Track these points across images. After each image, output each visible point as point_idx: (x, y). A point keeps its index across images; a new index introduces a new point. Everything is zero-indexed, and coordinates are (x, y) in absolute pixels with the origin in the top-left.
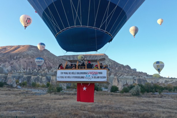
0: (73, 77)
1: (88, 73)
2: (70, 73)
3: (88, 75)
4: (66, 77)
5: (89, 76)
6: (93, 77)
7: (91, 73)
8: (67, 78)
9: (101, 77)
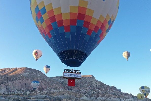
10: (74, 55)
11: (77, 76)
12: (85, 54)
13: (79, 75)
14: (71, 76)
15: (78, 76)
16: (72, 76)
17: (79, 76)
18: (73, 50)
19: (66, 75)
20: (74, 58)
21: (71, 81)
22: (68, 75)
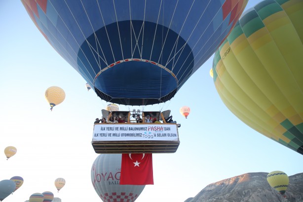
0: (123, 135)
1: (147, 129)
2: (117, 129)
3: (147, 132)
4: (110, 135)
5: (150, 133)
6: (156, 135)
7: (152, 128)
8: (112, 135)
9: (169, 135)
10: (134, 43)
11: (159, 135)
12: (182, 41)
13: (169, 129)
14: (128, 135)
15: (165, 132)
16: (132, 135)
17: (167, 132)
18: (125, 25)
19: (105, 132)
20: (137, 55)
21: (137, 164)
22: (115, 132)
